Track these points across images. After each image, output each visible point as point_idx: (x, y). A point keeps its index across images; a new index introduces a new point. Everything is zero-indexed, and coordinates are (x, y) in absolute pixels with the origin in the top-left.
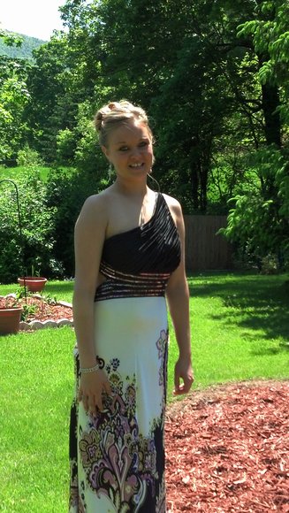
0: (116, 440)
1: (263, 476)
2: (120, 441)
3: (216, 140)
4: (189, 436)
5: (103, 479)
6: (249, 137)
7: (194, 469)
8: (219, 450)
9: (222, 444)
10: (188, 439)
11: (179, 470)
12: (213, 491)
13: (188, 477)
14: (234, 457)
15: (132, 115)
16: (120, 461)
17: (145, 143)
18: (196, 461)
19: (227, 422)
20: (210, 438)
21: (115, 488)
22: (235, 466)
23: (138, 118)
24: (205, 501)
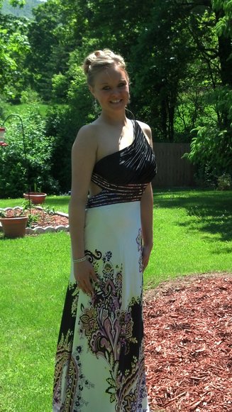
0: (109, 314)
1: (219, 346)
2: (112, 315)
3: (181, 82)
4: (161, 316)
5: (100, 344)
6: (208, 79)
7: (164, 341)
8: (184, 326)
9: (187, 321)
10: (160, 318)
11: (153, 342)
12: (179, 358)
13: (160, 347)
14: (195, 331)
15: (112, 61)
16: (113, 331)
17: (123, 84)
18: (166, 334)
19: (190, 305)
20: (177, 317)
21: (110, 351)
22: (196, 339)
23: (118, 64)
24: (174, 365)
